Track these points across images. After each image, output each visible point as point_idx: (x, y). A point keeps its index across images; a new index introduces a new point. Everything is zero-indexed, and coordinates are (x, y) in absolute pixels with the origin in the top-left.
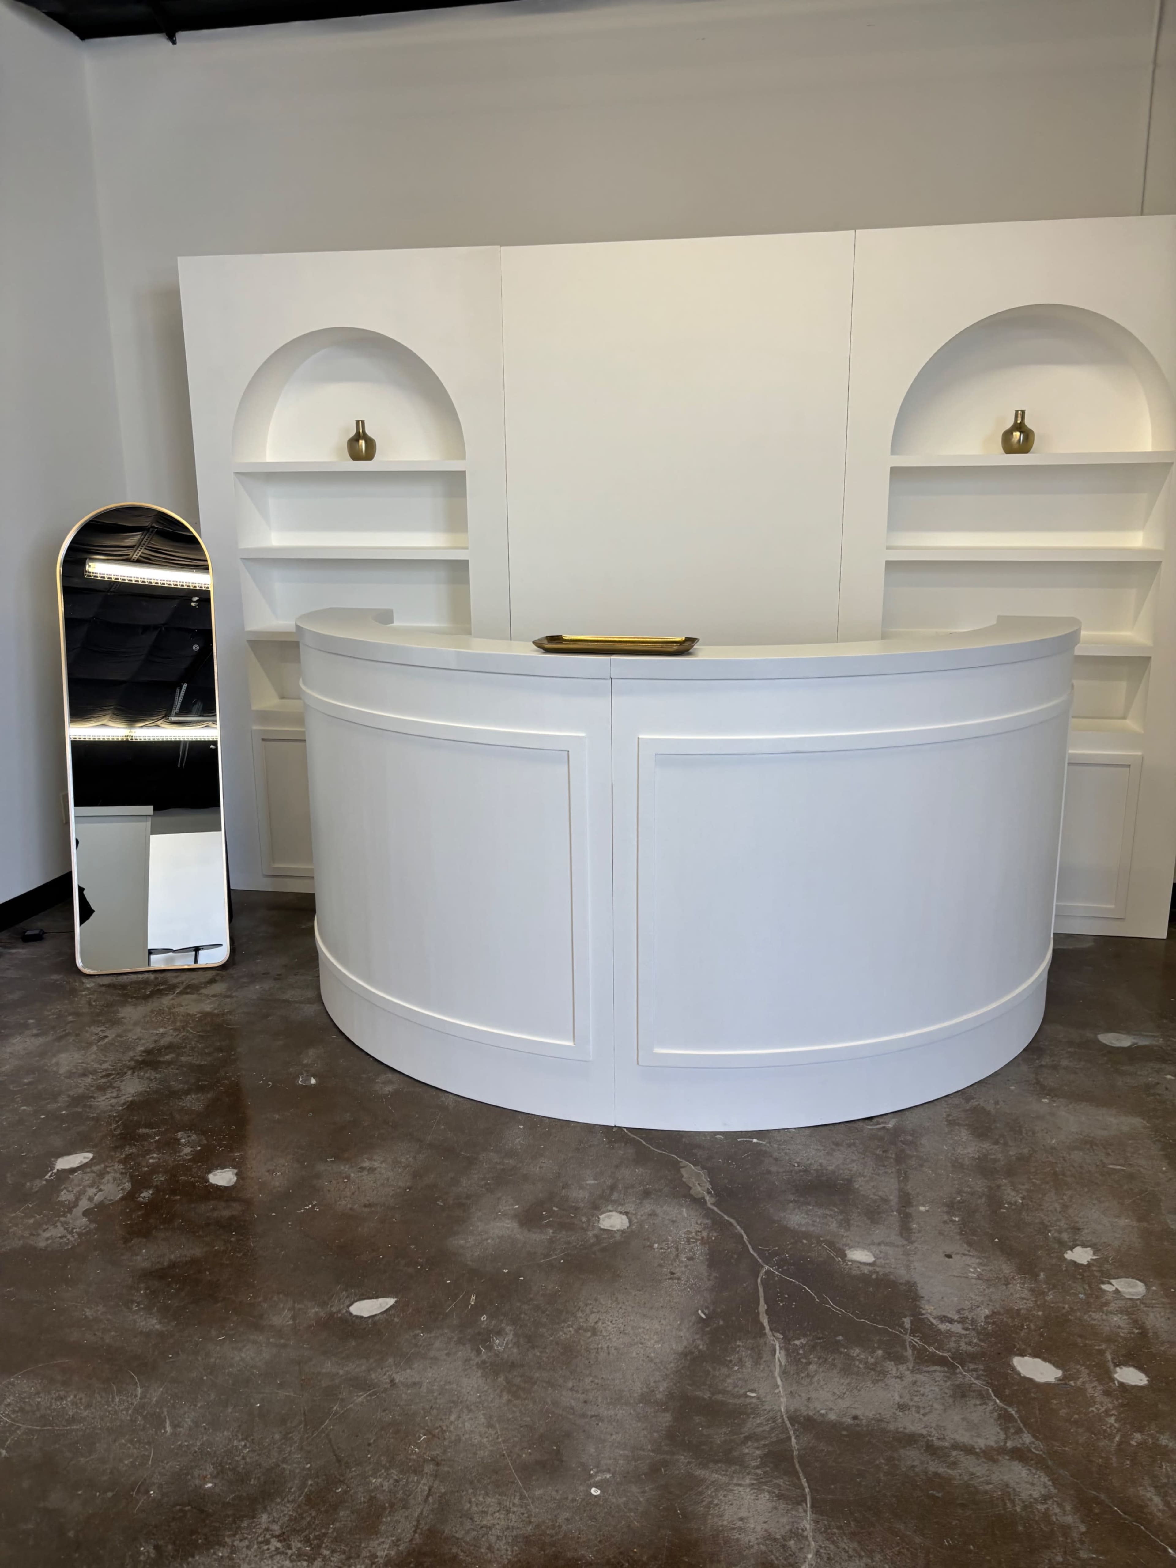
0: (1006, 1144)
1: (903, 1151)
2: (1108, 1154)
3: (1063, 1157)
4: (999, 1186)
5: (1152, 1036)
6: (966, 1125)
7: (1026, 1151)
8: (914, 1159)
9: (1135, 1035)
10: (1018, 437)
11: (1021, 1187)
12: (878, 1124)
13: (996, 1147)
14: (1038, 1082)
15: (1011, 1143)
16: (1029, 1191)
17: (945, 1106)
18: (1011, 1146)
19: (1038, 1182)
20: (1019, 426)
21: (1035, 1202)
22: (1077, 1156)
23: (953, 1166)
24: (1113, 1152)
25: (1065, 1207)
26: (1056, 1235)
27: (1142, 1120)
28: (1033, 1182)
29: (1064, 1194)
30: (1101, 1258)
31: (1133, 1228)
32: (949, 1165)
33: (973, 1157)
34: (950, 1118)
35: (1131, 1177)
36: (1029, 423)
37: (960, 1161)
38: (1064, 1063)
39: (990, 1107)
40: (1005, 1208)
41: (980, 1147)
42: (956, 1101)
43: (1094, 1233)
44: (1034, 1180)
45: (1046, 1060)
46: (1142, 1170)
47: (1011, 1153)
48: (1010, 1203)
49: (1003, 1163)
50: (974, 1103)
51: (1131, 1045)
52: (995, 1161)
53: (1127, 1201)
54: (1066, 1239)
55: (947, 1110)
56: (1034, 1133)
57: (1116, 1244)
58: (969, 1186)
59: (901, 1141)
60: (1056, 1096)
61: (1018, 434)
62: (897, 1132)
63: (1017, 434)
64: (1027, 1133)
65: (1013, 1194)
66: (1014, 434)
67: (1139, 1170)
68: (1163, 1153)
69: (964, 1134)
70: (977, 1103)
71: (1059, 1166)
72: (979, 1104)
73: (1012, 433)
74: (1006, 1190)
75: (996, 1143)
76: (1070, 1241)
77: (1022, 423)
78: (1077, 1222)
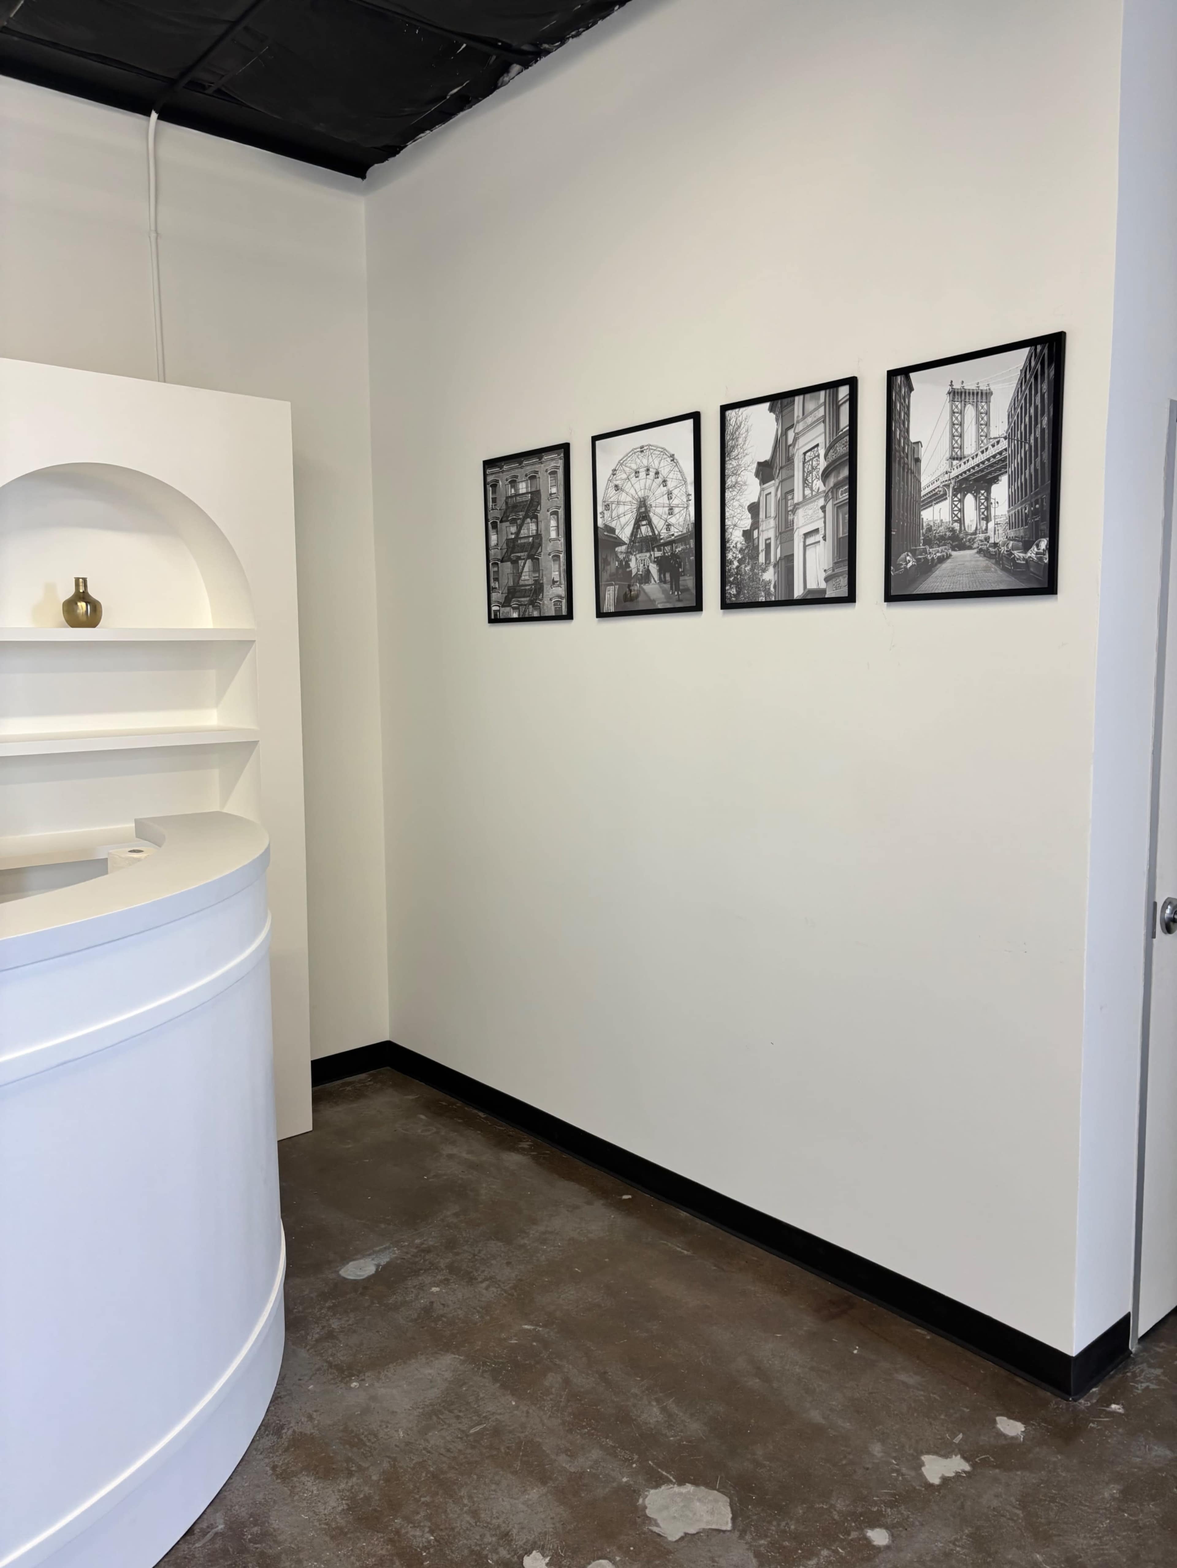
0: (360, 1469)
1: (262, 1554)
2: (458, 1417)
3: (425, 1449)
4: (397, 1532)
5: (385, 1248)
6: (302, 1470)
7: (386, 1465)
8: (283, 1556)
9: (369, 1255)
10: (84, 609)
11: (418, 1517)
12: (204, 1533)
13: (354, 1479)
14: (330, 1365)
15: (365, 1465)
16: (429, 1518)
17: (261, 1457)
18: (368, 1468)
19: (428, 1499)
20: (82, 595)
21: (446, 1529)
22: (435, 1438)
23: (333, 1538)
24: (460, 1411)
25: (475, 1514)
26: (495, 1557)
27: (453, 1356)
28: (423, 1503)
29: (462, 1497)
30: (552, 1556)
31: (546, 1495)
32: (327, 1539)
33: (343, 1510)
34: (279, 1470)
35: (497, 1432)
36: (93, 592)
37: (334, 1525)
38: (335, 1324)
39: (308, 1429)
40: (426, 1559)
41: (339, 1491)
42: (267, 1442)
43: (523, 1528)
44: (423, 1499)
45: (316, 1332)
46: (498, 1417)
47: (375, 1478)
48: (425, 1548)
49: (377, 1498)
50: (287, 1433)
51: (377, 1270)
52: (368, 1499)
53: (517, 1465)
54: (508, 1556)
55: (267, 1460)
56: (376, 1436)
57: (549, 1526)
58: (369, 1555)
59: (250, 1541)
60: (360, 1372)
61: (84, 604)
62: (235, 1529)
63: (82, 605)
64: (369, 1440)
65: (418, 1533)
66: (79, 604)
67: (497, 1420)
68: (498, 1385)
69: (309, 1484)
70: (290, 1432)
71: (430, 1462)
72: (294, 1431)
73: (76, 604)
74: (407, 1533)
75: (350, 1474)
76: (513, 1556)
77: (85, 592)
78: (499, 1526)
